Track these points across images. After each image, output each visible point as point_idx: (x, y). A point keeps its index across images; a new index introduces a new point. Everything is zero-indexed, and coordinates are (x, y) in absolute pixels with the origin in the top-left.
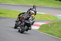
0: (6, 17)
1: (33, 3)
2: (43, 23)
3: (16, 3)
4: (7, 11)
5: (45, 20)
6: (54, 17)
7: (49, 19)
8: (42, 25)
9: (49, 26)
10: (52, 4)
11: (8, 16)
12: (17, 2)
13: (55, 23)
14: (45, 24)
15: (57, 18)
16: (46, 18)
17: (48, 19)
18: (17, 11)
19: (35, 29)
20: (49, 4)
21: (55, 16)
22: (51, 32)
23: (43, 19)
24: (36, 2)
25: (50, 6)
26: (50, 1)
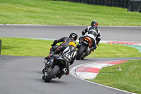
0: (19, 55)
1: (79, 19)
2: (105, 65)
3: (40, 22)
4: (21, 42)
5: (109, 56)
6: (130, 48)
7: (119, 54)
8: (103, 68)
9: (120, 70)
10: (124, 20)
11: (23, 53)
12: (43, 20)
13: (132, 63)
14: (110, 65)
15: (137, 51)
16: (110, 53)
17: (116, 53)
18: (43, 41)
19: (88, 78)
20: (116, 21)
21: (131, 46)
22: (125, 83)
23: (105, 55)
24: (87, 17)
25: (118, 24)
26: (119, 14)
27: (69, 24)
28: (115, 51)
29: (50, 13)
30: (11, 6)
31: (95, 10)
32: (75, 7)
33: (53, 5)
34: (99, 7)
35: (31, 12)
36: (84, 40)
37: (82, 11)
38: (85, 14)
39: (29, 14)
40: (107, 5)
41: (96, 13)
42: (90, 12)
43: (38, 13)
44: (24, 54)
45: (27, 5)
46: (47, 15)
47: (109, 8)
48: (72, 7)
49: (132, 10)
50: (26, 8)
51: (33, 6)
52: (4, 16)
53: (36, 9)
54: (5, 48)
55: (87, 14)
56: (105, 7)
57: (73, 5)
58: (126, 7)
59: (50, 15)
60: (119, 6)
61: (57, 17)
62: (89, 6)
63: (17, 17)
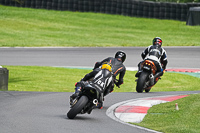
0: (34, 90)
1: (119, 37)
3: (62, 43)
4: (36, 72)
5: (161, 89)
7: (175, 86)
8: (154, 107)
10: (182, 38)
11: (40, 87)
12: (67, 40)
13: (194, 99)
14: (164, 102)
16: (163, 85)
17: (171, 85)
18: (67, 70)
20: (170, 39)
21: (192, 74)
22: (184, 127)
24: (129, 35)
25: (174, 44)
26: (174, 30)
27: (104, 45)
28: (171, 82)
29: (76, 30)
30: (20, 20)
31: (140, 25)
32: (112, 21)
33: (81, 19)
34: (145, 20)
35: (49, 29)
36: (145, 65)
37: (121, 27)
38: (126, 30)
39: (47, 32)
40: (158, 17)
41: (141, 28)
42: (133, 28)
43: (59, 30)
44: (41, 89)
45: (44, 20)
46: (72, 33)
47: (160, 21)
48: (107, 22)
49: (193, 24)
50: (42, 24)
51: (52, 21)
52: (12, 36)
53: (56, 25)
54: (14, 81)
55: (130, 30)
56: (154, 20)
57: (109, 19)
58: (184, 19)
59: (76, 33)
60: (174, 18)
61: (87, 35)
62: (131, 18)
63: (30, 36)
